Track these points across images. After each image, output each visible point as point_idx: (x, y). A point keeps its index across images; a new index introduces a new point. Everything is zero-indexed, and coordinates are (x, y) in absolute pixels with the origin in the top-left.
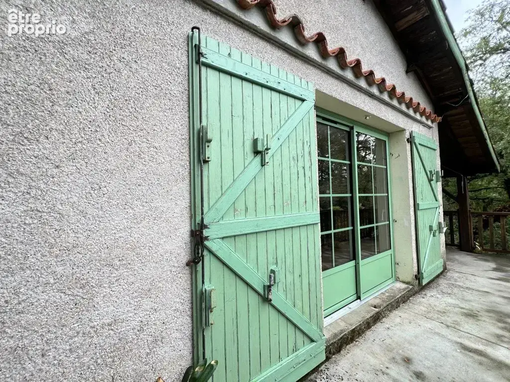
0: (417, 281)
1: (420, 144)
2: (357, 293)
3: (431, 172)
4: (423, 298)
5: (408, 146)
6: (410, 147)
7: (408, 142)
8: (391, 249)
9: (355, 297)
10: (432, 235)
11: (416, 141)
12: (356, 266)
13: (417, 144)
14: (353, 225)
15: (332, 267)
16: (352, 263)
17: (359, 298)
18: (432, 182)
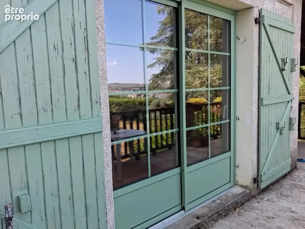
0: (256, 185)
1: (270, 26)
2: (182, 203)
3: (283, 60)
4: (258, 203)
5: (256, 28)
6: (258, 30)
7: (256, 23)
8: (230, 151)
9: (179, 208)
10: (278, 133)
11: (265, 22)
12: (181, 173)
13: (267, 26)
14: (179, 126)
15: (148, 177)
16: (177, 170)
17: (183, 208)
18: (284, 72)
